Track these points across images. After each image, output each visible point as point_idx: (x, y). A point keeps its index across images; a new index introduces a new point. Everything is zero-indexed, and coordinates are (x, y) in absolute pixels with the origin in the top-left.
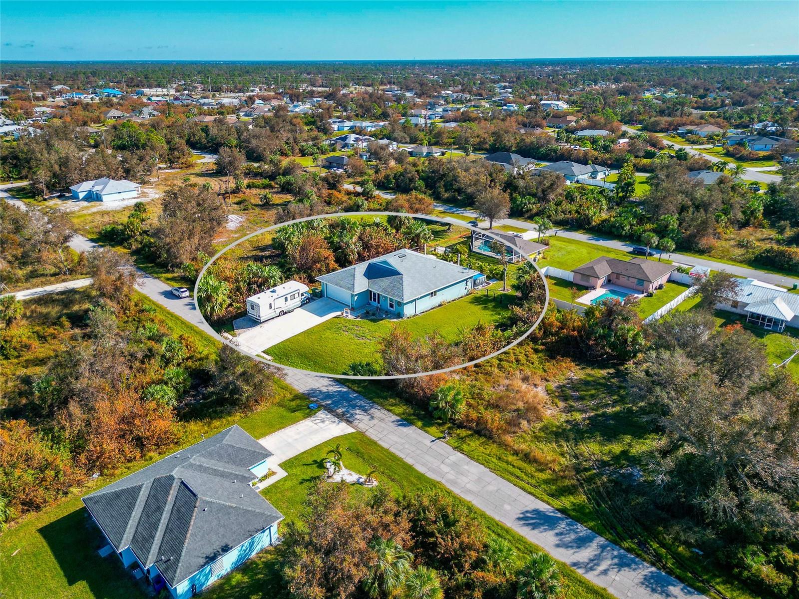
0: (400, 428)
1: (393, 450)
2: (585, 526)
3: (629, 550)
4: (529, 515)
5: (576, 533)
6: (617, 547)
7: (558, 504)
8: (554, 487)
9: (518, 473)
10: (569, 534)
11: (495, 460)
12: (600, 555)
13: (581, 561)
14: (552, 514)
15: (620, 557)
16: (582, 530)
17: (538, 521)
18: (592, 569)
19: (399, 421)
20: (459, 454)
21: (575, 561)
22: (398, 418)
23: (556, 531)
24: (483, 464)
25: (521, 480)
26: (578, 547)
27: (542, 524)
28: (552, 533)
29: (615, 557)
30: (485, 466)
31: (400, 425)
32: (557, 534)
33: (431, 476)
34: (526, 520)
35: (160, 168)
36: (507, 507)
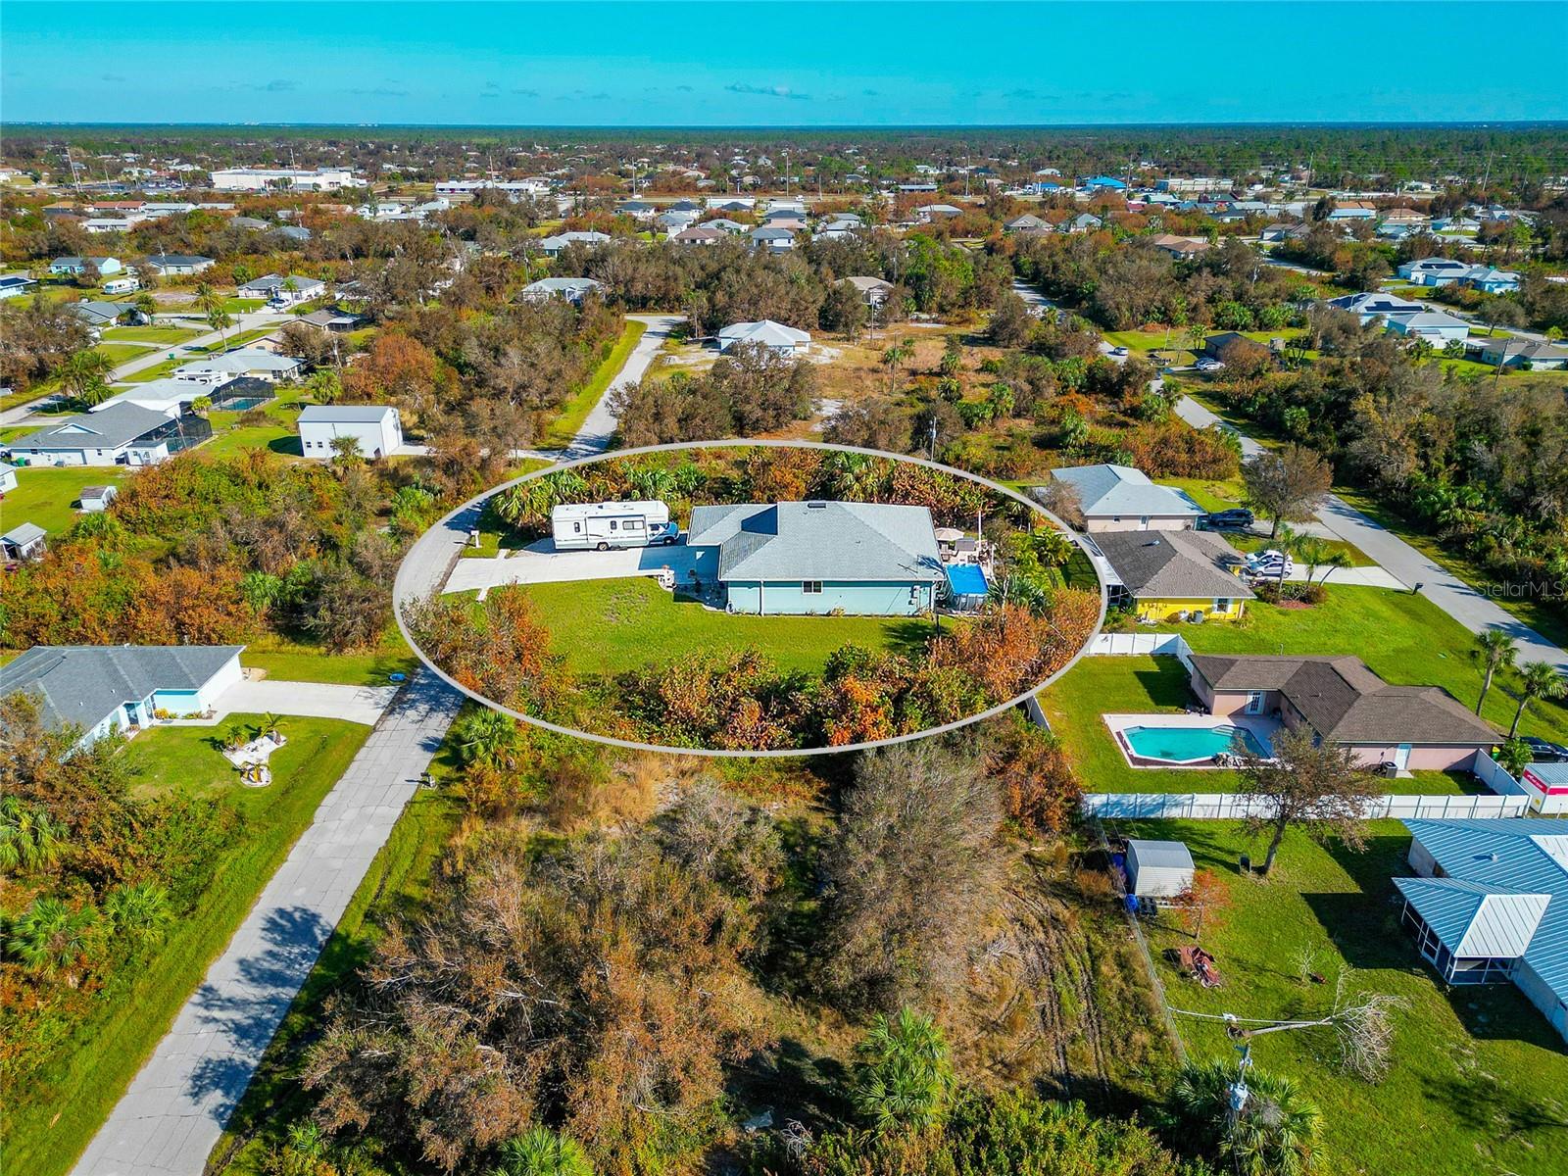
0: (417, 748)
1: (354, 765)
2: (312, 969)
3: (283, 1025)
4: (297, 915)
5: (288, 967)
6: (284, 1014)
7: (352, 927)
9: (402, 869)
10: (279, 960)
12: (251, 1003)
13: (221, 992)
14: (318, 933)
15: (259, 1023)
16: (303, 968)
17: (289, 926)
18: (208, 1007)
19: (435, 740)
20: (398, 812)
21: (216, 987)
23: (277, 949)
24: (392, 835)
25: (384, 879)
26: (252, 979)
27: (283, 932)
28: (270, 947)
30: (388, 841)
31: (425, 745)
32: (270, 952)
33: (320, 814)
34: (281, 917)
35: (918, 320)
36: (301, 891)
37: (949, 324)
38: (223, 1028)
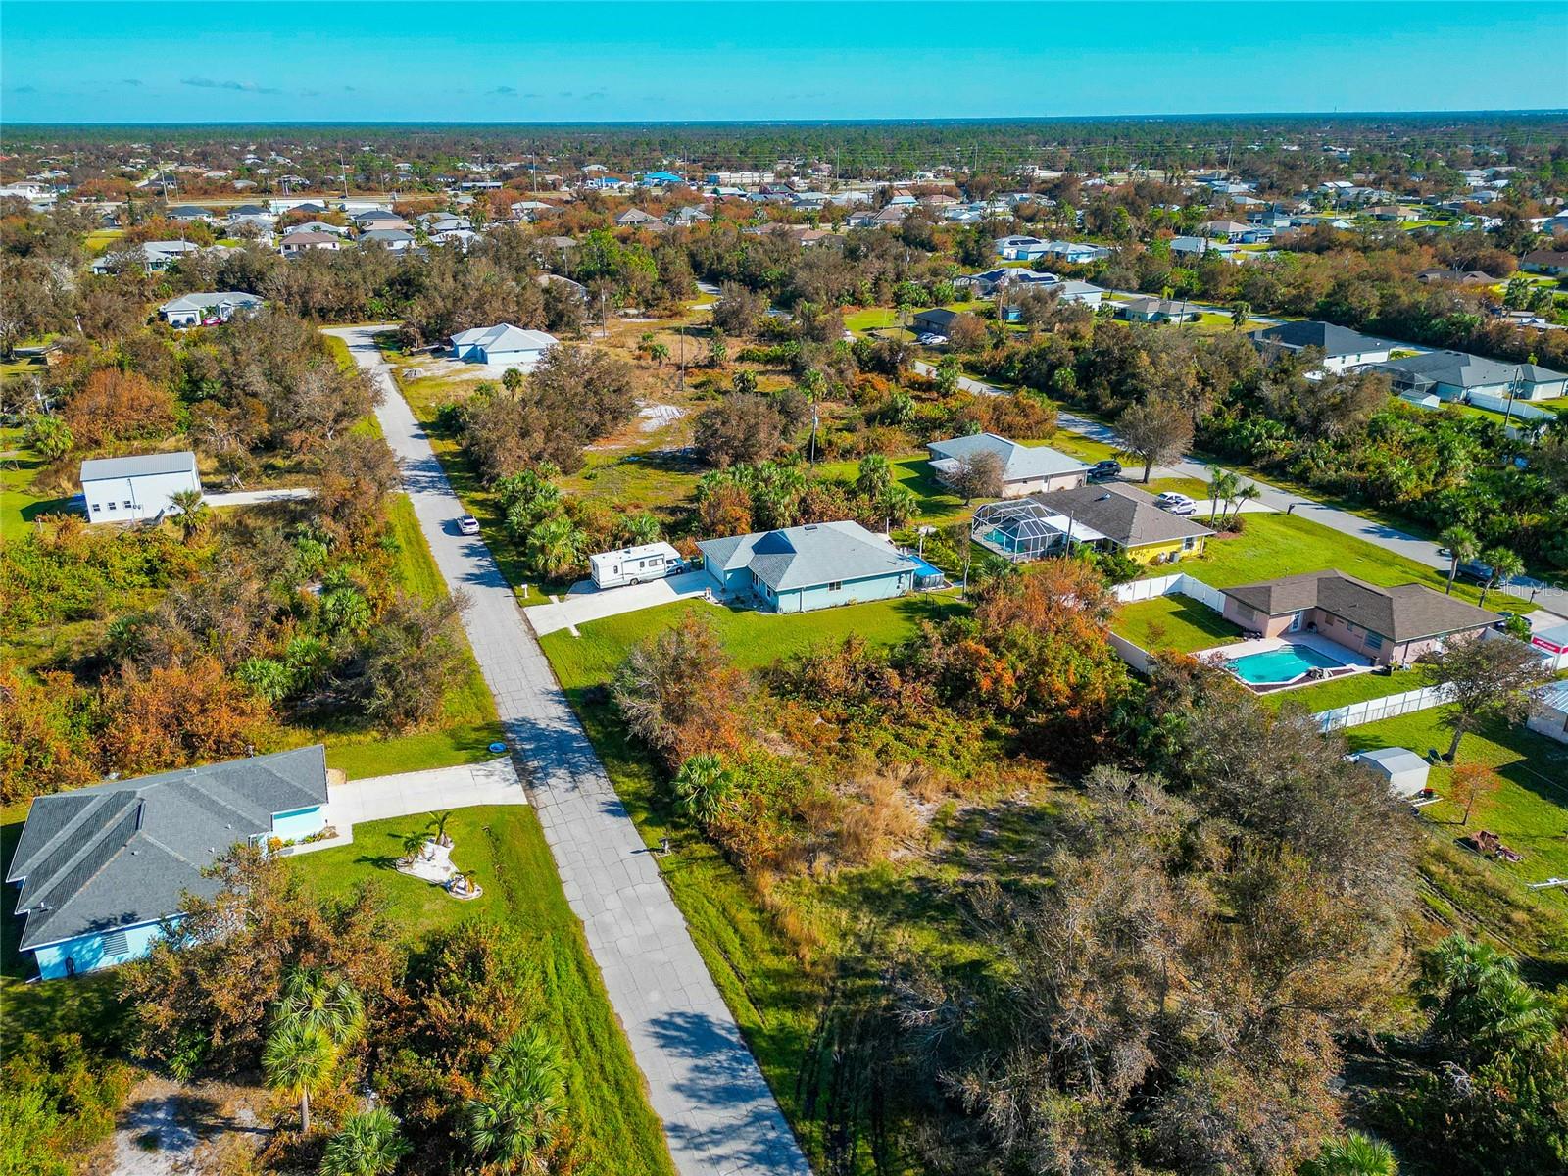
0: (605, 816)
1: (556, 850)
2: (762, 1072)
3: (800, 1139)
4: (679, 1021)
5: (734, 1077)
6: (786, 1127)
7: (752, 1017)
8: (773, 988)
9: (734, 943)
10: (717, 1074)
11: (712, 912)
12: (739, 1127)
13: (693, 1126)
14: (723, 1033)
15: (772, 1145)
16: (751, 1074)
17: (684, 1035)
18: (698, 1147)
19: (614, 804)
20: (661, 886)
21: (681, 1123)
22: (617, 798)
23: (700, 1063)
24: (683, 912)
25: (727, 959)
26: (711, 1102)
27: (686, 1043)
28: (690, 1062)
29: (765, 1141)
30: (686, 919)
31: (608, 812)
32: (697, 1068)
33: (577, 908)
34: (665, 1028)
35: (626, 315)
36: (654, 996)
37: (661, 317)
38: (742, 1163)
